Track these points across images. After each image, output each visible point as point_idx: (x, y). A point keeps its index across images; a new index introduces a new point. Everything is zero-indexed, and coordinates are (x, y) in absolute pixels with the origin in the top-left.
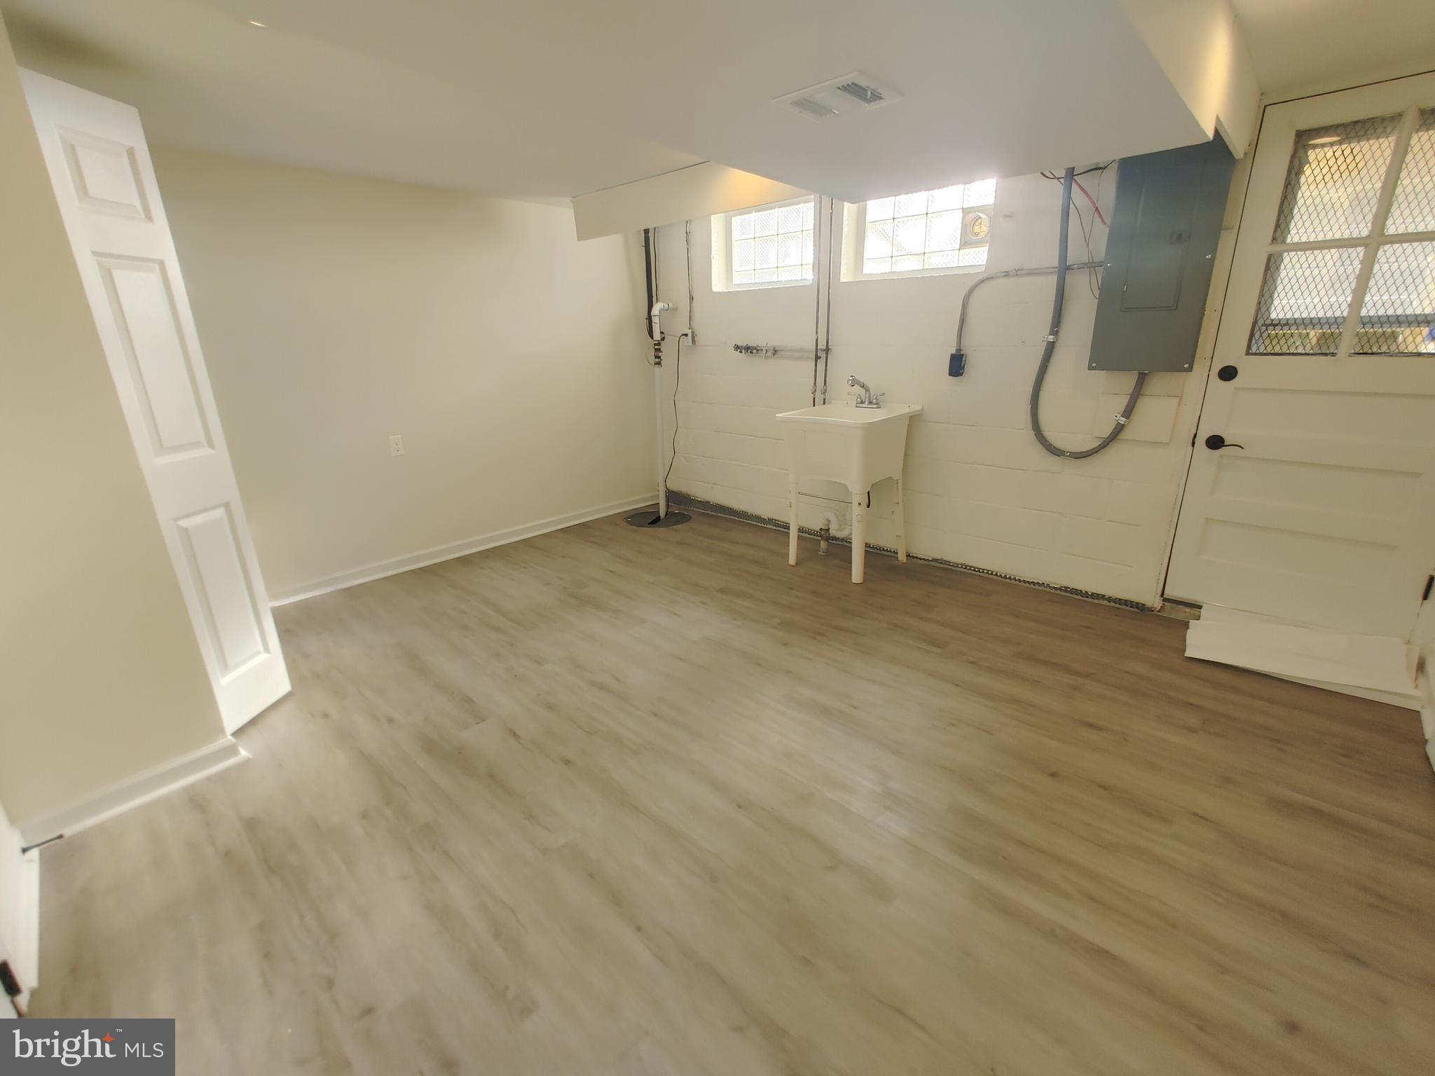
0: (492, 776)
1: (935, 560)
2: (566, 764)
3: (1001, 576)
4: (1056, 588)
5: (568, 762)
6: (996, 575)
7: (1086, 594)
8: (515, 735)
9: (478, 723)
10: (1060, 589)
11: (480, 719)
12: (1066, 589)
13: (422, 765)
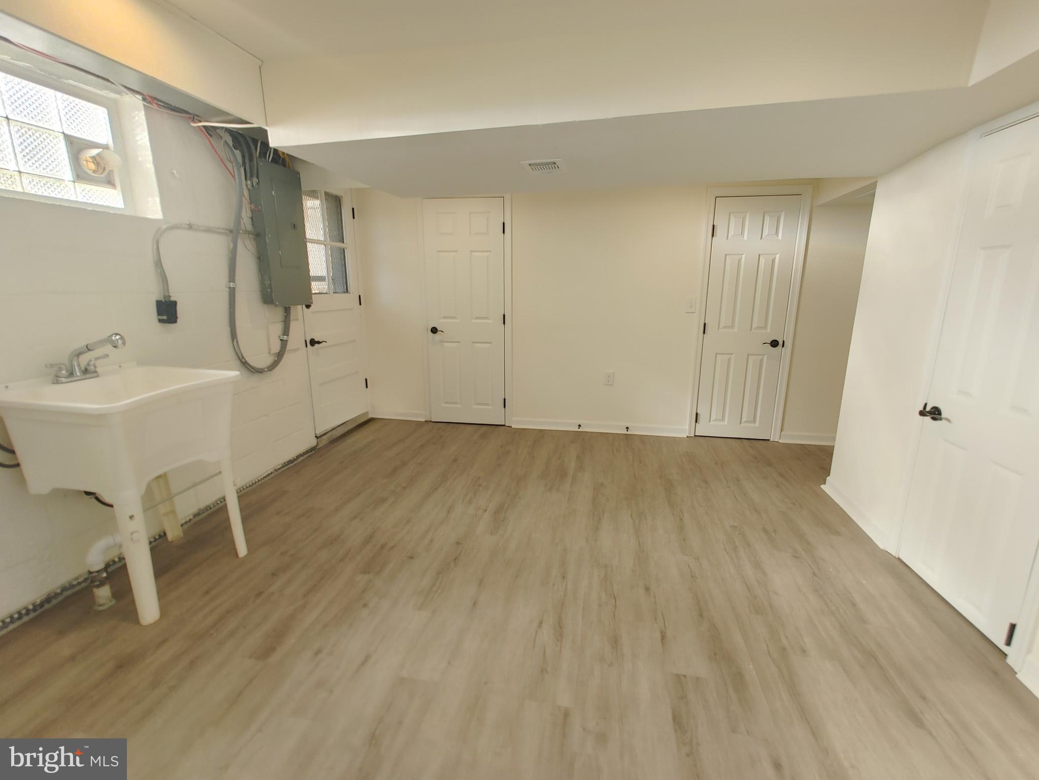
0: (701, 615)
1: (195, 516)
2: (649, 589)
3: (250, 486)
4: (280, 469)
5: (647, 589)
6: (247, 487)
7: (295, 460)
8: (663, 637)
9: (685, 676)
10: (283, 467)
11: (679, 679)
12: (285, 465)
13: (751, 666)
